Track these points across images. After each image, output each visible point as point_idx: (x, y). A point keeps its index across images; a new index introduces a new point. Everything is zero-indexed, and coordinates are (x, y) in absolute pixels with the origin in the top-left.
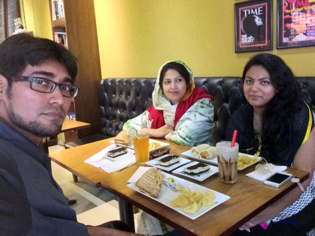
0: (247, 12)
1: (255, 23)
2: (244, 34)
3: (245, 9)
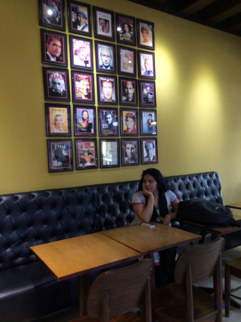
0: (57, 146)
1: (62, 154)
2: (55, 160)
3: (55, 144)
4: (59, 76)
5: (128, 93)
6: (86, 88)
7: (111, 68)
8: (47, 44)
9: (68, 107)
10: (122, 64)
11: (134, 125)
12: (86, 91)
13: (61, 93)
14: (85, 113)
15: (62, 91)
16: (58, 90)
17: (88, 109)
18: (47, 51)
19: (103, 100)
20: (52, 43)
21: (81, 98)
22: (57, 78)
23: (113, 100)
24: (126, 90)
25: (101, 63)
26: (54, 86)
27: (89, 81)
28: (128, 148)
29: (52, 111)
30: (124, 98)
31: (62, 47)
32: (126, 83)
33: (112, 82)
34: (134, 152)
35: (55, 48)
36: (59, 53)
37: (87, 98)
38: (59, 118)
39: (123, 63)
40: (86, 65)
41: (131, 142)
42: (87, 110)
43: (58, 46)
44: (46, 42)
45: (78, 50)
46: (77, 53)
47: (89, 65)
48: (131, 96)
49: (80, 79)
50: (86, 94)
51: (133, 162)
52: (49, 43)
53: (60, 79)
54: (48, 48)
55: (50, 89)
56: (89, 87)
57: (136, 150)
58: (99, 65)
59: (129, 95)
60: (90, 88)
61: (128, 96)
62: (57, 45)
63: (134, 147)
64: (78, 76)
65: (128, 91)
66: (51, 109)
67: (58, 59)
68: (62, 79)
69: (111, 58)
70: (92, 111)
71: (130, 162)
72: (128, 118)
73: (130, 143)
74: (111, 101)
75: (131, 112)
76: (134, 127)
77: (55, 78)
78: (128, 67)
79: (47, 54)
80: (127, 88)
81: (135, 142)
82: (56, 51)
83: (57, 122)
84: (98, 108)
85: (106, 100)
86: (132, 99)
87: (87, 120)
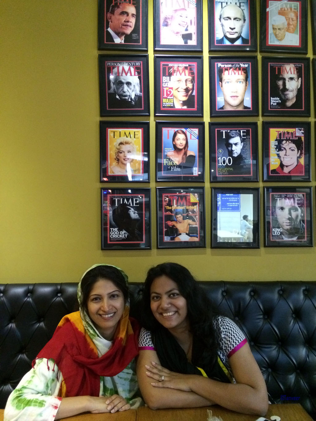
2: (114, 227)
3: (116, 197)
4: (129, 69)
5: (285, 89)
6: (185, 87)
7: (244, 41)
8: (109, 15)
9: (145, 127)
10: (270, 31)
12: (184, 93)
13: (131, 102)
14: (181, 136)
15: (133, 97)
16: (126, 96)
17: (186, 128)
18: (107, 28)
19: (222, 108)
20: (118, 11)
21: (174, 107)
22: (124, 74)
23: (245, 107)
24: (280, 83)
25: (219, 35)
26: (118, 89)
27: (192, 73)
28: (282, 209)
29: (112, 134)
30: (274, 101)
31: (137, 16)
32: (279, 69)
33: (245, 70)
34: (297, 216)
35: (124, 18)
36: (131, 27)
37: (185, 107)
38: (124, 148)
39: (274, 29)
40: (186, 42)
41: (290, 195)
42: (184, 130)
43: (130, 15)
44: (108, 11)
45: (170, 17)
46: (167, 22)
47: (193, 42)
48: (291, 95)
49: (171, 70)
50: (185, 99)
51: (295, 239)
52: (113, 12)
53: (131, 75)
54: (110, 20)
55: (109, 94)
56: (190, 86)
57: (302, 212)
58: (216, 39)
59: (287, 93)
60: (193, 86)
61: (285, 95)
62: (127, 14)
64: (168, 65)
65: (284, 84)
66: (110, 131)
67: (128, 38)
68: (135, 75)
69: (245, 20)
70: (196, 131)
71: (286, 239)
72: (284, 142)
73: (286, 197)
74: (241, 109)
76: (298, 161)
77: (120, 74)
78: (287, 33)
79: (108, 33)
80: (284, 79)
81: (300, 196)
82: (125, 24)
83: (121, 155)
84: (211, 124)
85: (228, 108)
86: (294, 100)
87: (183, 151)
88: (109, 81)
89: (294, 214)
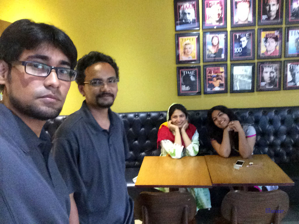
4: (189, 6)
5: (270, 11)
6: (218, 13)
9: (198, 35)
11: (276, 46)
12: (217, 16)
15: (191, 21)
16: (188, 20)
19: (237, 23)
21: (212, 24)
23: (249, 22)
24: (268, 7)
28: (267, 72)
29: (181, 40)
30: (264, 17)
33: (249, 2)
34: (274, 76)
38: (187, 47)
41: (271, 65)
42: (217, 35)
48: (273, 13)
49: (211, 5)
50: (218, 19)
51: (272, 87)
53: (190, 9)
55: (180, 20)
56: (220, 12)
59: (271, 12)
61: (270, 14)
63: (274, 71)
64: (209, 2)
65: (270, 8)
68: (192, 9)
70: (223, 35)
71: (267, 87)
72: (269, 39)
73: (268, 67)
75: (272, 32)
76: (275, 48)
77: (185, 9)
80: (269, 5)
81: (276, 66)
83: (186, 50)
84: (231, 31)
85: (240, 23)
86: (275, 16)
87: (217, 46)
88: (179, 13)
89: (272, 75)
